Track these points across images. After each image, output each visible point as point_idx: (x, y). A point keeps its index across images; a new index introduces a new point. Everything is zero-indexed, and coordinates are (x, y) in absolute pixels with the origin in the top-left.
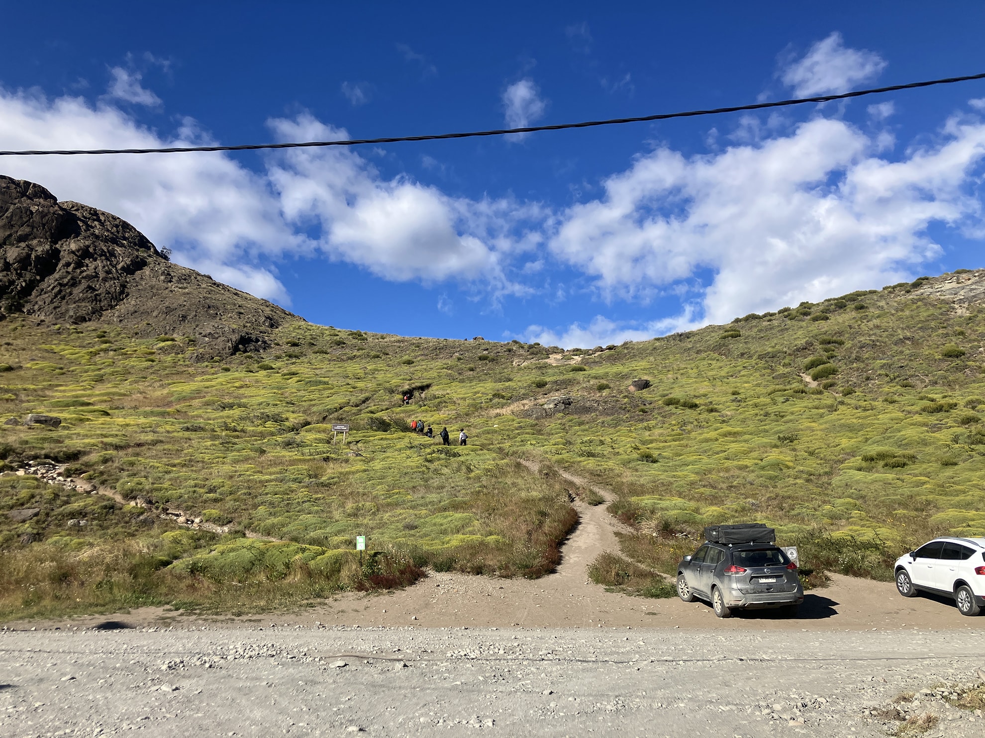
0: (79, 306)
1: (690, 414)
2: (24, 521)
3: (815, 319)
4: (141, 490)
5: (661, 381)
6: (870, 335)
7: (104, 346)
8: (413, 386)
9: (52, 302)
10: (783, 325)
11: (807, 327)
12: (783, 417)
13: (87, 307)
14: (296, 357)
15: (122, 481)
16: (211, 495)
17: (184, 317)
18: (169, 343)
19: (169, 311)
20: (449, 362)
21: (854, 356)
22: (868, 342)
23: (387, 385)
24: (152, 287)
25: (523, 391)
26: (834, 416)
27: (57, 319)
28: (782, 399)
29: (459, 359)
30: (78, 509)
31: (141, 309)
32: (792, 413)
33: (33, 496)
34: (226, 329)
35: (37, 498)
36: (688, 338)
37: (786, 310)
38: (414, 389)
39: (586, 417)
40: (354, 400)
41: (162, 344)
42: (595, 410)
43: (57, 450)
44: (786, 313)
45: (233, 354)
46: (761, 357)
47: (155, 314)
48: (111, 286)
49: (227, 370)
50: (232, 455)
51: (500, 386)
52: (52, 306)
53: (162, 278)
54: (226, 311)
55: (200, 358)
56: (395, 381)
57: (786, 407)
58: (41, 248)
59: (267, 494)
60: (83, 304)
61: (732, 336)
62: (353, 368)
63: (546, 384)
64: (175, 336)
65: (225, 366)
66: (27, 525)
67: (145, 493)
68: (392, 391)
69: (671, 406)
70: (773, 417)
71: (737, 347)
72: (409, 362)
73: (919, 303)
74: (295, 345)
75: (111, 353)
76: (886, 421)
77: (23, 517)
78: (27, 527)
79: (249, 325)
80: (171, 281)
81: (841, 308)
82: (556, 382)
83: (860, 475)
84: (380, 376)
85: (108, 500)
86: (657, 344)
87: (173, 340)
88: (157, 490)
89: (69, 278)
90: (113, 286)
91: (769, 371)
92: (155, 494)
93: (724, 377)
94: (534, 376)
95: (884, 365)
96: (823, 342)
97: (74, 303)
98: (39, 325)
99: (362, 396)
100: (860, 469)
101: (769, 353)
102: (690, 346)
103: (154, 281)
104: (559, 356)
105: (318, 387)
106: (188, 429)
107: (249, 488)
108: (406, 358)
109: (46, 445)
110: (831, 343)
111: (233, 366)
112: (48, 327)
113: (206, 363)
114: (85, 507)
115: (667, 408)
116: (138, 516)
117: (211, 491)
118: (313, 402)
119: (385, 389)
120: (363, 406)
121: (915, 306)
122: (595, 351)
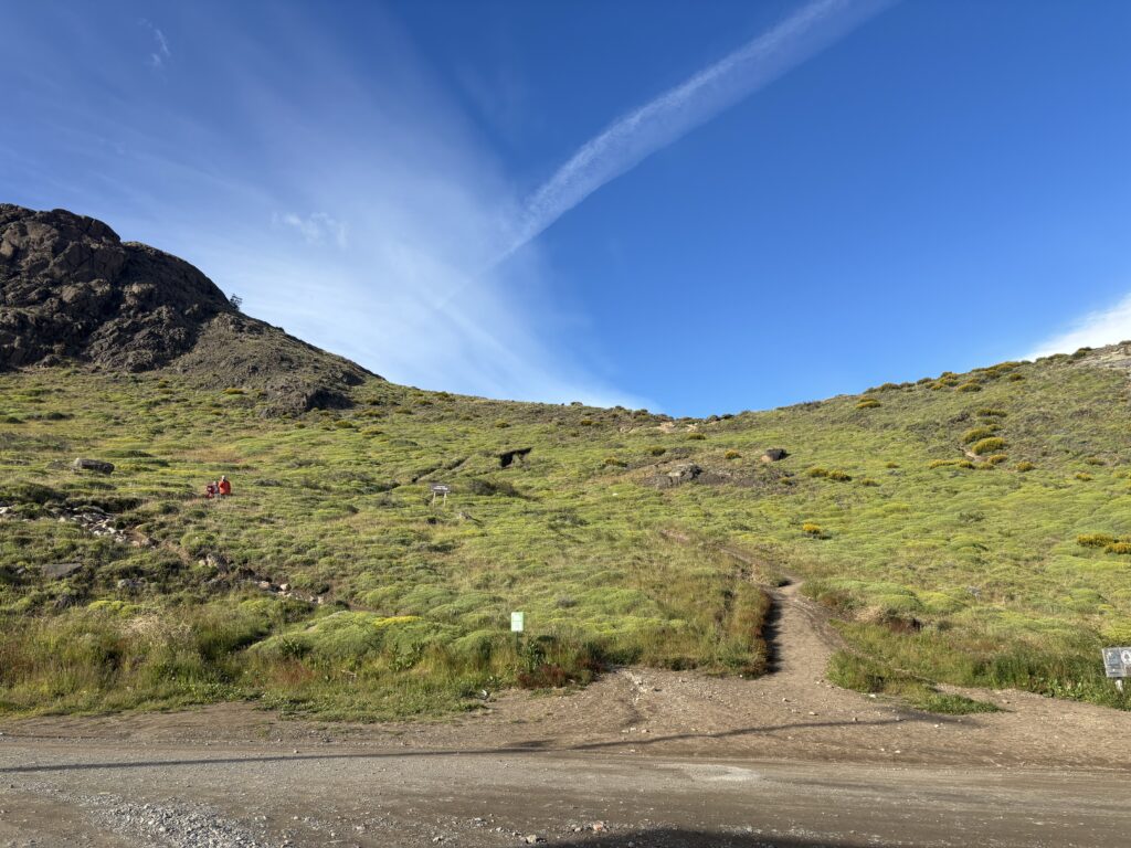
0: (138, 353)
1: (842, 488)
2: (60, 578)
3: (966, 390)
4: (212, 547)
5: (799, 451)
6: (1039, 407)
7: (165, 396)
8: (511, 450)
9: (110, 347)
10: (928, 395)
11: (957, 398)
12: (956, 492)
13: (148, 355)
14: (377, 416)
15: (187, 534)
16: (299, 557)
17: (255, 369)
18: (237, 396)
19: (238, 362)
20: (548, 426)
21: (1022, 429)
22: (1037, 414)
23: (483, 448)
24: (220, 336)
25: (638, 459)
26: (1018, 494)
27: (114, 366)
28: (949, 474)
29: (560, 424)
30: (133, 565)
31: (208, 359)
32: (966, 490)
33: (74, 547)
34: (300, 383)
35: (80, 550)
36: (818, 407)
37: (927, 380)
38: (513, 453)
39: (721, 488)
40: (446, 462)
41: (230, 397)
42: (729, 480)
43: (108, 497)
44: (928, 384)
45: (307, 410)
46: (910, 428)
47: (223, 364)
48: (175, 333)
49: (302, 427)
50: (317, 513)
51: (610, 452)
52: (110, 352)
53: (232, 327)
54: (301, 365)
55: (271, 413)
56: (490, 444)
57: (955, 482)
58: (101, 288)
59: (369, 557)
60: (144, 351)
61: (871, 406)
62: (440, 429)
63: (664, 451)
64: (244, 389)
65: (299, 423)
66: (63, 585)
67: (217, 551)
68: (488, 455)
69: (817, 479)
70: (943, 492)
71: (878, 417)
72: (504, 426)
73: (1088, 375)
74: (375, 403)
75: (174, 405)
76: (1091, 501)
77: (59, 574)
78: (64, 588)
79: (325, 380)
80: (241, 331)
81: (993, 378)
82: (675, 449)
83: (1080, 562)
84: (473, 438)
85: (171, 556)
86: (782, 413)
87: (241, 393)
88: (232, 547)
89: (130, 322)
90: (179, 333)
91: (923, 444)
92: (231, 552)
93: (872, 449)
94: (649, 444)
95: (1062, 439)
96: (982, 414)
97: (135, 349)
98: (94, 371)
99: (455, 459)
100: (1076, 555)
101: (918, 424)
102: (822, 415)
103: (222, 330)
104: (670, 424)
105: (405, 448)
106: (262, 484)
107: (347, 549)
108: (499, 421)
109: (96, 491)
110: (992, 414)
111: (309, 423)
112: (104, 374)
113: (278, 419)
114: (142, 562)
115: (812, 480)
116: (209, 579)
117: (299, 552)
118: (401, 463)
119: (481, 452)
120: (457, 469)
121: (1083, 378)
122: (711, 420)
